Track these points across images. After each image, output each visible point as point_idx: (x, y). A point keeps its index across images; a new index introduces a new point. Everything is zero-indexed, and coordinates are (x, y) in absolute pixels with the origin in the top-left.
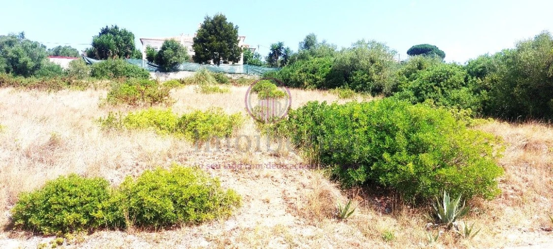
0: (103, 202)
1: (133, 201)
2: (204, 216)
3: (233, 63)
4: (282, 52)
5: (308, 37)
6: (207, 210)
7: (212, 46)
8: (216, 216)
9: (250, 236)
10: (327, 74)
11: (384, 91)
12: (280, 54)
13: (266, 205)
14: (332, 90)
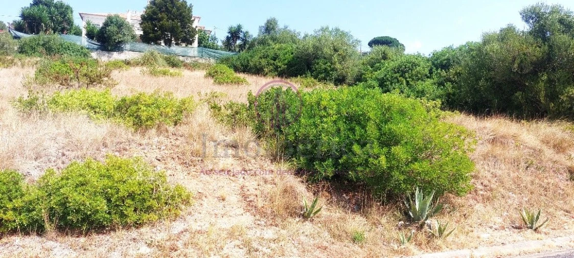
0: (14, 201)
1: (55, 200)
2: (145, 217)
3: (186, 45)
4: (241, 36)
5: (268, 21)
6: (149, 209)
7: (163, 24)
8: (160, 217)
9: (201, 239)
10: (289, 62)
11: (347, 81)
12: (239, 38)
13: (221, 204)
14: (294, 79)
